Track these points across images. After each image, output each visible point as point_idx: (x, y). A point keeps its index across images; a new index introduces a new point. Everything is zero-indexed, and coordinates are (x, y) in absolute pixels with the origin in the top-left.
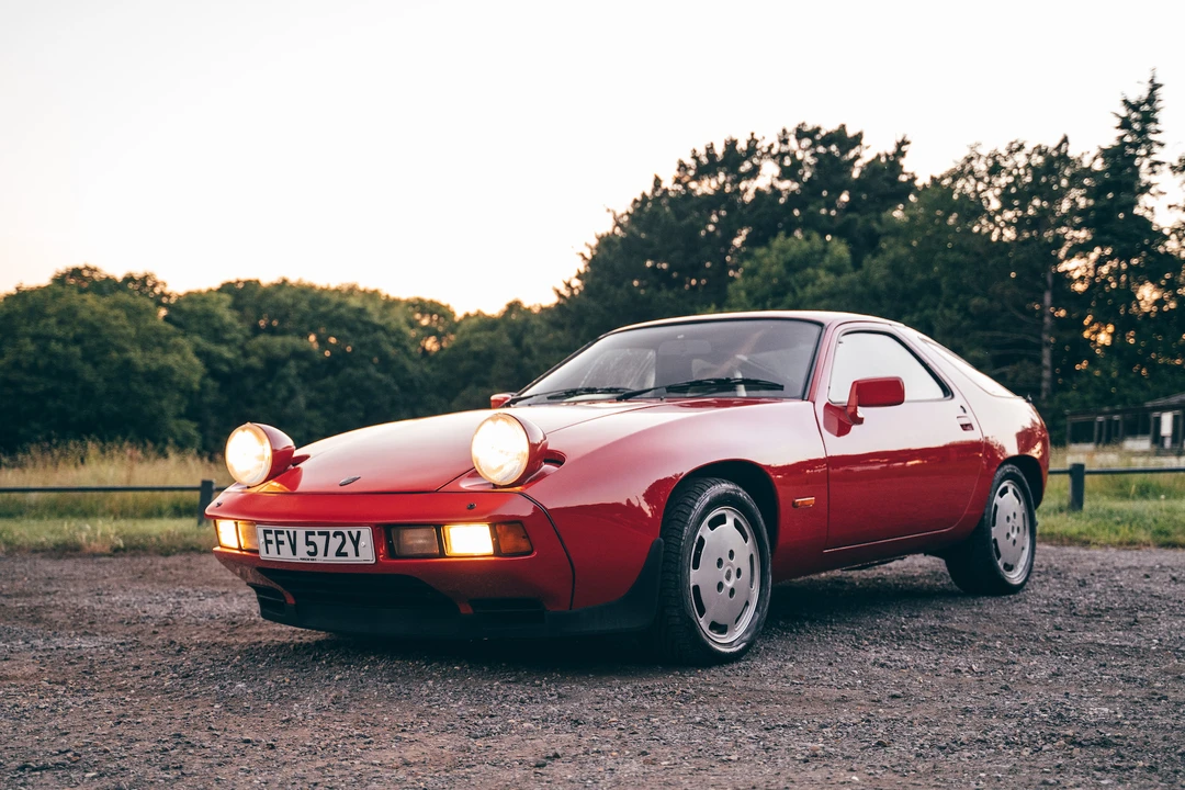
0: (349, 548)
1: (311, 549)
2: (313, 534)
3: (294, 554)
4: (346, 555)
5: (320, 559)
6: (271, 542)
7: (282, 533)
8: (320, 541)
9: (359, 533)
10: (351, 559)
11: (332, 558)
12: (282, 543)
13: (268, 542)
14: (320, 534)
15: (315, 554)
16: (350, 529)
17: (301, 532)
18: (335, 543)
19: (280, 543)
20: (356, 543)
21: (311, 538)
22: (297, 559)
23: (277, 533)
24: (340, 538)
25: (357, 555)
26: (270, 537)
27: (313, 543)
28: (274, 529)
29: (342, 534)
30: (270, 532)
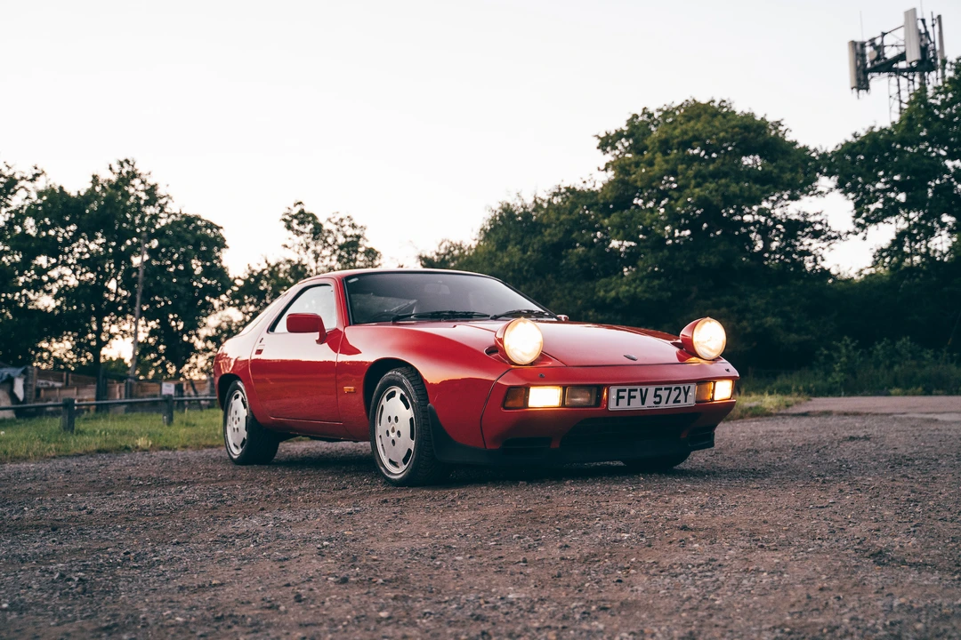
0: (682, 397)
1: (657, 399)
2: (661, 389)
3: (643, 403)
4: (679, 402)
5: (663, 405)
6: (623, 397)
7: (636, 390)
8: (664, 394)
9: (689, 387)
10: (682, 404)
11: (671, 404)
12: (634, 397)
13: (619, 398)
14: (665, 389)
15: (659, 403)
16: (684, 385)
17: (652, 389)
18: (674, 394)
19: (630, 397)
20: (686, 394)
21: (658, 393)
22: (645, 407)
23: (630, 391)
24: (678, 391)
25: (686, 401)
26: (621, 394)
27: (660, 396)
28: (627, 388)
29: (679, 388)
30: (625, 390)
